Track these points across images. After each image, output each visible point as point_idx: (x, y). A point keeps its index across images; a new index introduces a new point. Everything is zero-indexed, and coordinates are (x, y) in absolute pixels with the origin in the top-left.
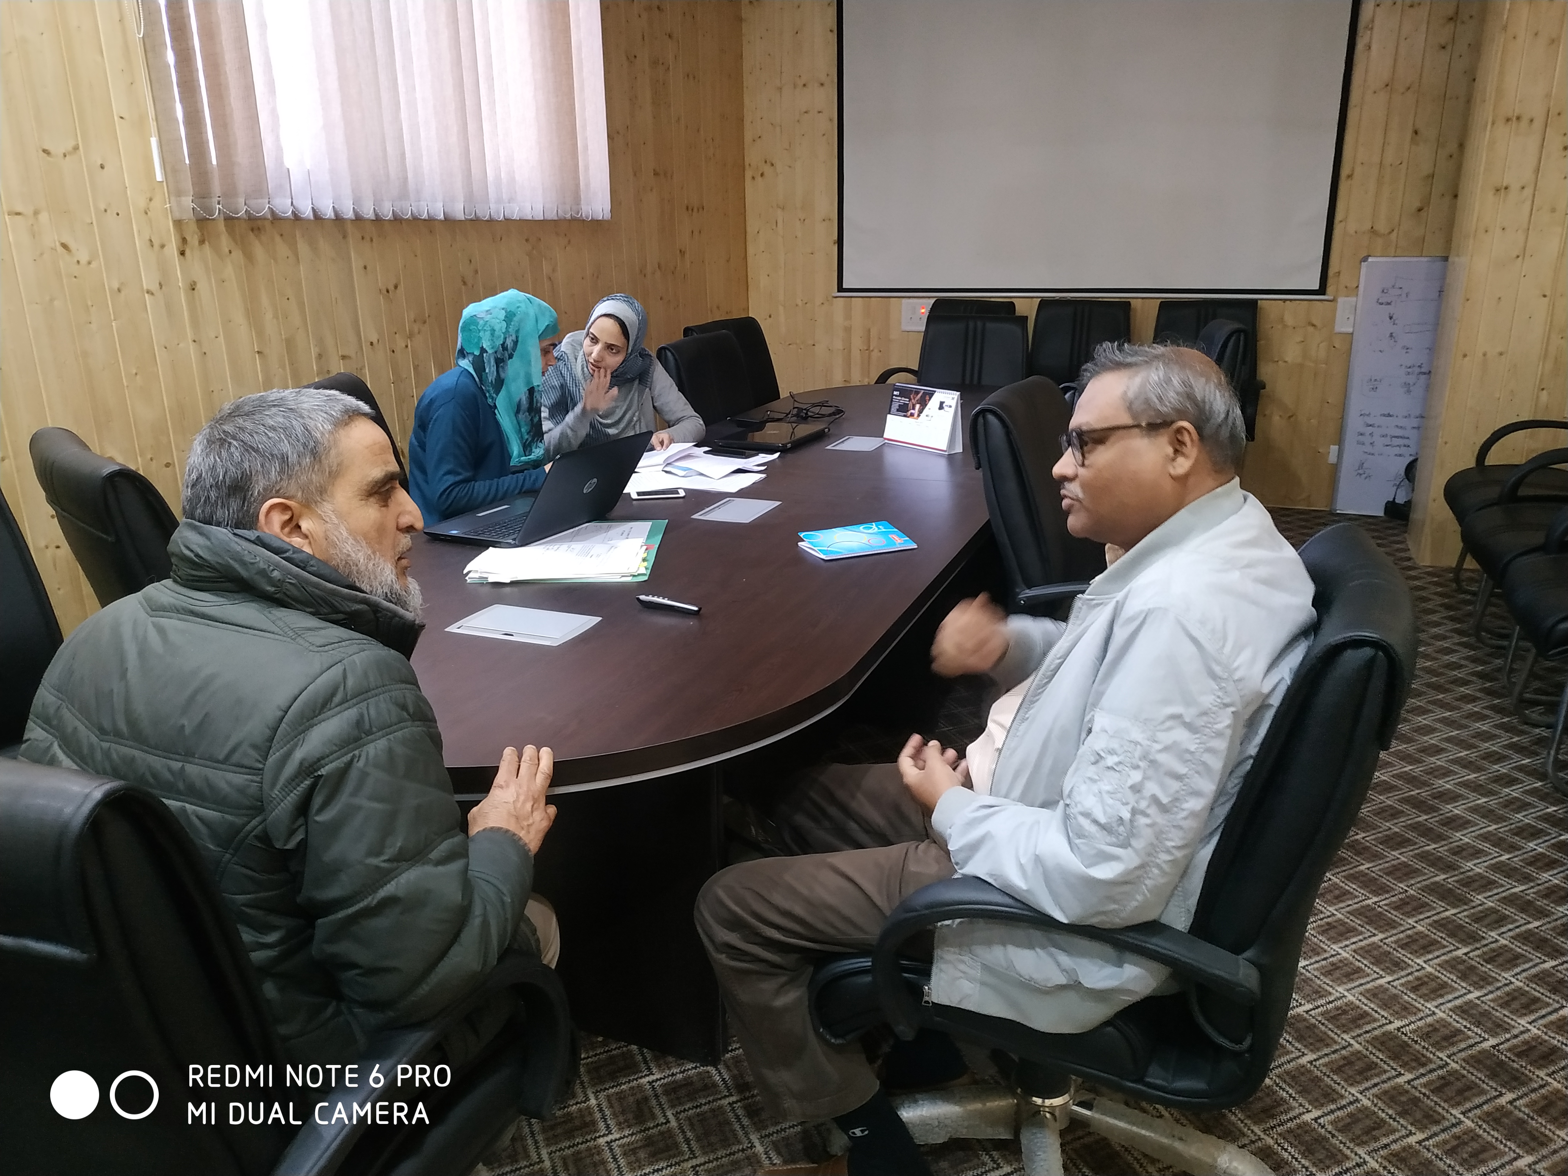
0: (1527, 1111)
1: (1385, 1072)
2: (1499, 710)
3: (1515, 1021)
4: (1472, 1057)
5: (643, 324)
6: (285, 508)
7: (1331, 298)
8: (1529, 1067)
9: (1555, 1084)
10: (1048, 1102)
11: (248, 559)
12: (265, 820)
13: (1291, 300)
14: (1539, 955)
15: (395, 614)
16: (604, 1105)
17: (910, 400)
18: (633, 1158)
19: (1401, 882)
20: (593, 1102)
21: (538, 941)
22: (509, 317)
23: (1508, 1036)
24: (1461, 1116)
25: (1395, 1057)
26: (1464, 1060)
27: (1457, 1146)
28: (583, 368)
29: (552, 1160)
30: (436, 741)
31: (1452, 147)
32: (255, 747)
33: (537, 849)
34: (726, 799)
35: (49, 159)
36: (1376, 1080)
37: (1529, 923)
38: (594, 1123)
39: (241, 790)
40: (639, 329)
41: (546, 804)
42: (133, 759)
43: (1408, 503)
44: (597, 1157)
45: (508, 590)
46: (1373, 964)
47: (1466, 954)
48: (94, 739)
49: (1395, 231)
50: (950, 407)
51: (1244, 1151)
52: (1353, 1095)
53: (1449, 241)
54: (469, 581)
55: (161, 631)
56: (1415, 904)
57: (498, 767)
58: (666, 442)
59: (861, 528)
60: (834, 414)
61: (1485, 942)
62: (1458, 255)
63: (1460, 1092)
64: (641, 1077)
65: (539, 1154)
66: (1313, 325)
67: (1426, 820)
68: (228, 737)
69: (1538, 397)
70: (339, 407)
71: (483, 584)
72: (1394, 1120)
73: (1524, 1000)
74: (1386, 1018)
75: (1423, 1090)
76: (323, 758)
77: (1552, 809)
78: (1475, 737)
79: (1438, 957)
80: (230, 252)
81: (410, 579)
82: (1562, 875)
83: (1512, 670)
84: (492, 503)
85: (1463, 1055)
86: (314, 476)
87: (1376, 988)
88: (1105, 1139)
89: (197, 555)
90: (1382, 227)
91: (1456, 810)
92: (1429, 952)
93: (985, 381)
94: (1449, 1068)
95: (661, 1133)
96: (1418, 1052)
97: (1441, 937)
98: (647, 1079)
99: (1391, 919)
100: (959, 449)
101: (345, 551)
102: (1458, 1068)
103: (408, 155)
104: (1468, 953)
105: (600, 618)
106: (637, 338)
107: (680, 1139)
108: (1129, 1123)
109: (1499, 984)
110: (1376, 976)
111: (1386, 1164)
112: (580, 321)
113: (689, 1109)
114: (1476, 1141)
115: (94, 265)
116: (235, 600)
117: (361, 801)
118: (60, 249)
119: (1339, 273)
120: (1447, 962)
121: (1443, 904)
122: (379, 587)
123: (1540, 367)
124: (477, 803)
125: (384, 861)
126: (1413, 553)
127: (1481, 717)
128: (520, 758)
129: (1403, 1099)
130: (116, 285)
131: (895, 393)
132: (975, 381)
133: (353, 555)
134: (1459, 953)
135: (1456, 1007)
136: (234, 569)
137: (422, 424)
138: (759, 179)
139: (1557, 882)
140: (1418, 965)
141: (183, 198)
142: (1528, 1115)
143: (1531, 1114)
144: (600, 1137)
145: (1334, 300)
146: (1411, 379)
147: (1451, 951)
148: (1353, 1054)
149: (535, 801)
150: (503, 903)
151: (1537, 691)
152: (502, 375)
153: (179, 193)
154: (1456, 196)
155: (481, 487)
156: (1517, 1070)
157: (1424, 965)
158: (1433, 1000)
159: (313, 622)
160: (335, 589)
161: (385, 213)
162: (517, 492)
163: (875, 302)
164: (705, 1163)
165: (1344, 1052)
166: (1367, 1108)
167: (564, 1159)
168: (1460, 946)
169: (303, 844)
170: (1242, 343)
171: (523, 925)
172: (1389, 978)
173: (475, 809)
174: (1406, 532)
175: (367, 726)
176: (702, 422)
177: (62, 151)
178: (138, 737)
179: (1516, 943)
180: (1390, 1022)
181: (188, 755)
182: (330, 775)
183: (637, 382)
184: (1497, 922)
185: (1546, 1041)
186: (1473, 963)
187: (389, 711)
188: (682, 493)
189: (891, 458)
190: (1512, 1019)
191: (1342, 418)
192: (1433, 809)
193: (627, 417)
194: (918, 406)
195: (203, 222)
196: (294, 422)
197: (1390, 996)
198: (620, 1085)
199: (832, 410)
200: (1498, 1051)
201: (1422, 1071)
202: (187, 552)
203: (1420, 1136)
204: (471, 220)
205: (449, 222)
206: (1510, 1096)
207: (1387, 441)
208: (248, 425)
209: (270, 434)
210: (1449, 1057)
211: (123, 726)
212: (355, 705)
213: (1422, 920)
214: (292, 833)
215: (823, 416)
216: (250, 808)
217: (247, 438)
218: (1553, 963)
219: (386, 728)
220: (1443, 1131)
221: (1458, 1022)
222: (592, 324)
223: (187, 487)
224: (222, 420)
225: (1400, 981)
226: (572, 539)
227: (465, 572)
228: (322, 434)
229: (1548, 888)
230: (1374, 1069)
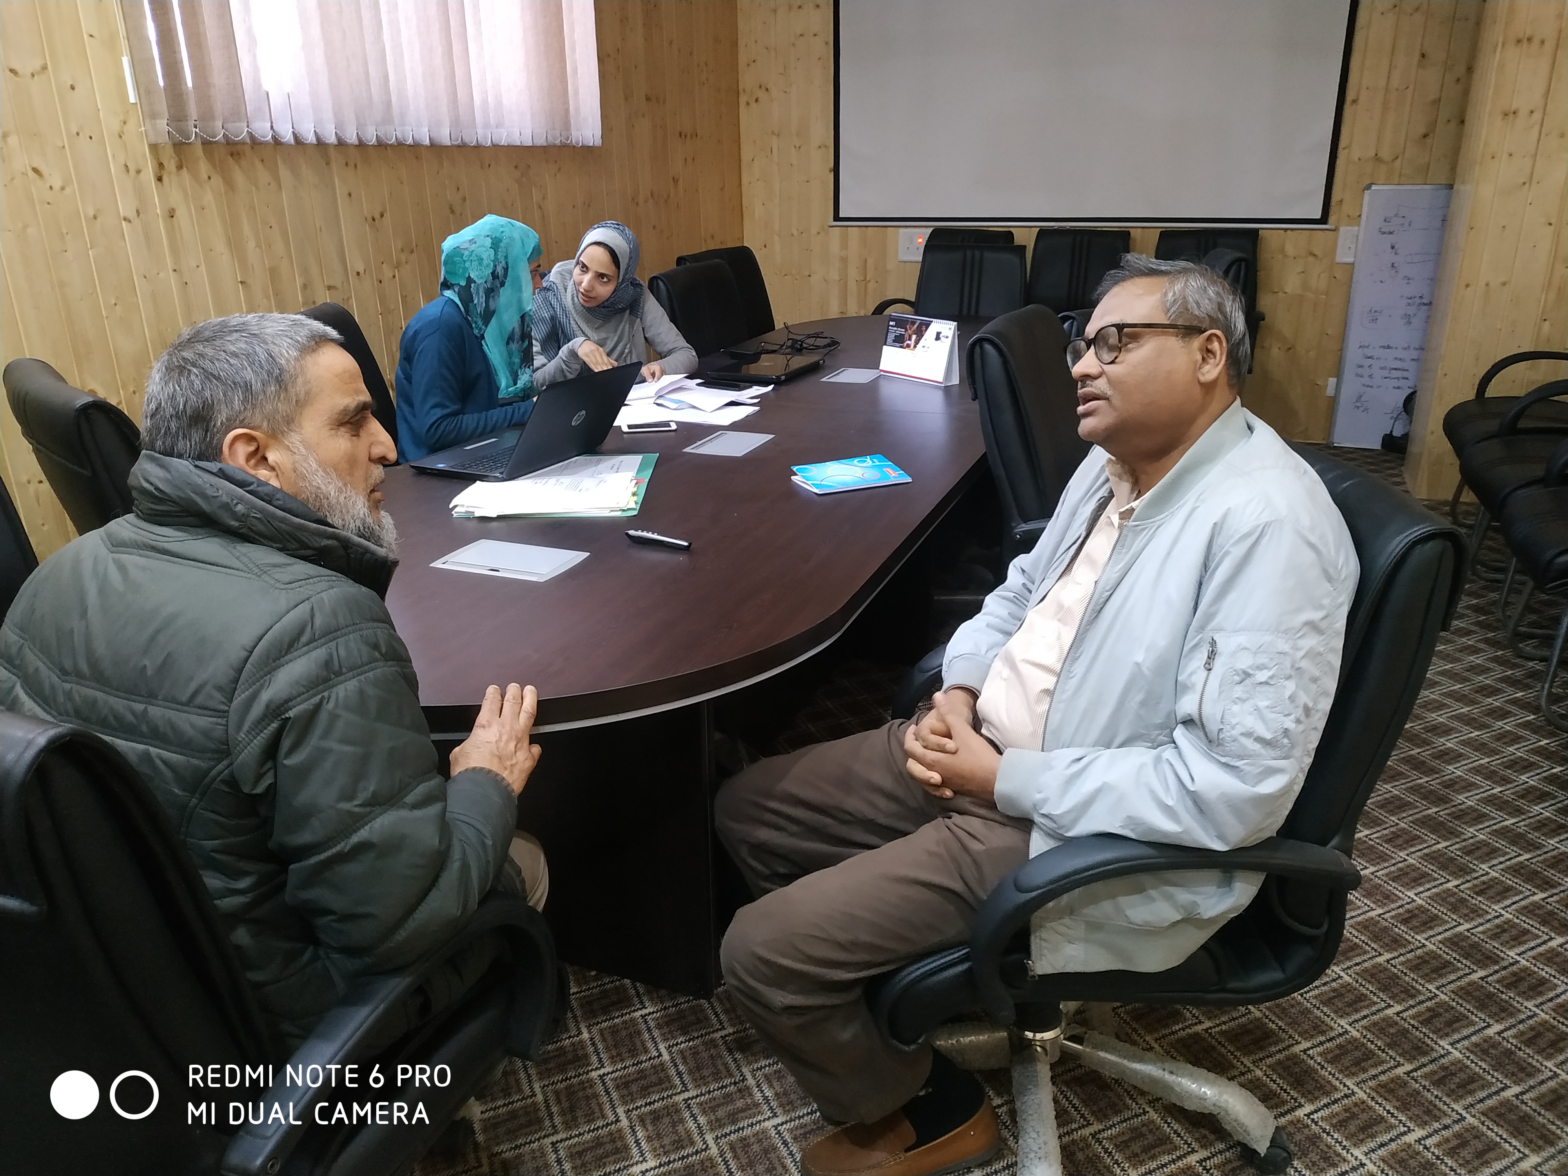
0: (1514, 1042)
1: (1375, 1003)
2: (1492, 643)
3: (1505, 953)
4: (1461, 988)
5: (635, 253)
6: (250, 439)
7: (1333, 227)
8: (1517, 998)
9: (1543, 1015)
10: (1039, 1036)
11: (210, 492)
12: (232, 764)
13: (1292, 230)
14: (1529, 887)
15: (367, 550)
16: (597, 1039)
17: (906, 330)
18: (625, 1092)
19: (1392, 815)
20: (586, 1035)
21: (523, 882)
22: (496, 244)
23: (1497, 968)
24: (1449, 1047)
25: (1385, 989)
26: (1453, 992)
27: (1445, 1077)
28: (573, 299)
29: (544, 1094)
30: (411, 682)
31: (1461, 70)
32: (219, 688)
33: (521, 790)
34: (718, 736)
35: (18, 79)
36: (1365, 1012)
37: (1520, 855)
38: (586, 1056)
39: (206, 733)
40: (630, 258)
41: (530, 743)
42: (95, 701)
43: (1406, 436)
44: (590, 1091)
45: (494, 524)
46: (1364, 896)
47: (1456, 887)
48: (55, 679)
49: (1399, 159)
50: (947, 337)
51: (1234, 1083)
52: (1342, 1027)
53: (1453, 169)
54: (455, 515)
55: (122, 568)
56: (1406, 837)
57: (480, 706)
58: (657, 374)
59: (856, 461)
60: (829, 345)
61: (1475, 875)
62: (1463, 182)
63: (1449, 1024)
64: (634, 1011)
65: (531, 1088)
66: (1314, 255)
67: (1419, 753)
68: (191, 679)
69: (1540, 328)
70: (305, 332)
71: (470, 518)
72: (1383, 1051)
73: (1514, 932)
74: (1376, 951)
75: (1412, 1022)
76: (290, 700)
77: (1544, 742)
78: (1468, 671)
79: (1429, 889)
80: (209, 178)
81: (383, 513)
82: (1553, 807)
83: (1507, 604)
84: (482, 436)
85: (1452, 986)
86: (279, 404)
87: (1367, 920)
88: (1095, 1071)
89: (157, 489)
90: (1386, 154)
91: (1450, 743)
92: (1420, 885)
93: (983, 312)
94: (1437, 1000)
95: (654, 1067)
96: (1408, 984)
97: (1432, 870)
98: (640, 1013)
99: (1382, 852)
100: (956, 381)
101: (314, 484)
102: (1447, 999)
103: (392, 77)
104: (1459, 885)
105: (588, 554)
106: (629, 265)
107: (672, 1072)
108: (1120, 1056)
109: (1489, 917)
110: (1367, 908)
111: (1374, 1094)
112: (570, 251)
113: (682, 1042)
114: (1464, 1072)
115: (68, 190)
116: (198, 535)
117: (331, 744)
118: (31, 174)
119: (1341, 201)
120: (1437, 894)
121: (1434, 837)
122: (352, 521)
123: (1543, 296)
124: (460, 742)
125: (356, 806)
126: (1409, 486)
127: (1475, 651)
128: (503, 697)
129: (1392, 1031)
130: (91, 213)
131: (891, 323)
132: (973, 312)
133: (323, 487)
134: (1450, 885)
135: (1445, 939)
136: (197, 504)
137: (408, 356)
138: (753, 105)
139: (1548, 814)
140: (1409, 897)
141: (158, 121)
142: (1516, 1046)
143: (1519, 1045)
144: (592, 1070)
145: (1335, 230)
146: (1411, 311)
147: (1441, 884)
148: (1342, 986)
149: (519, 741)
150: (483, 844)
151: (1532, 625)
152: (492, 305)
153: (154, 116)
154: (1463, 122)
155: (470, 420)
156: (1506, 1002)
157: (1415, 898)
158: (1423, 932)
159: (280, 558)
160: (303, 525)
161: (369, 138)
162: (506, 425)
163: (872, 232)
164: (697, 1096)
165: (1334, 984)
166: (1356, 1040)
167: (557, 1093)
168: (1450, 878)
169: (272, 788)
170: (1242, 273)
171: (506, 866)
172: (1380, 911)
173: (457, 749)
174: (1402, 465)
175: (336, 667)
176: (694, 354)
177: (30, 70)
178: (100, 678)
179: (1506, 875)
180: (1380, 955)
181: (151, 696)
182: (297, 718)
183: (628, 312)
184: (1487, 854)
185: (1535, 973)
186: (1464, 895)
187: (359, 650)
188: (674, 426)
189: (887, 390)
190: (1502, 951)
191: (1341, 350)
192: (1426, 743)
193: (619, 349)
194: (914, 337)
195: (180, 146)
196: (257, 349)
197: (1380, 929)
198: (613, 1019)
199: (827, 341)
200: (1487, 982)
201: (1411, 1002)
202: (146, 485)
203: (1408, 1067)
204: (459, 146)
205: (435, 147)
206: (1497, 1027)
207: (1385, 373)
208: (209, 351)
209: (232, 361)
210: (1438, 988)
211: (84, 667)
212: (322, 645)
213: (1414, 853)
214: (259, 777)
215: (818, 347)
216: (217, 751)
217: (207, 365)
218: (1544, 895)
219: (356, 668)
220: (1431, 1062)
221: (1448, 954)
222: (582, 252)
223: (146, 417)
224: (181, 346)
225: (1390, 914)
226: (561, 472)
227: (451, 506)
228: (288, 360)
229: (1539, 821)
230: (1362, 1001)
